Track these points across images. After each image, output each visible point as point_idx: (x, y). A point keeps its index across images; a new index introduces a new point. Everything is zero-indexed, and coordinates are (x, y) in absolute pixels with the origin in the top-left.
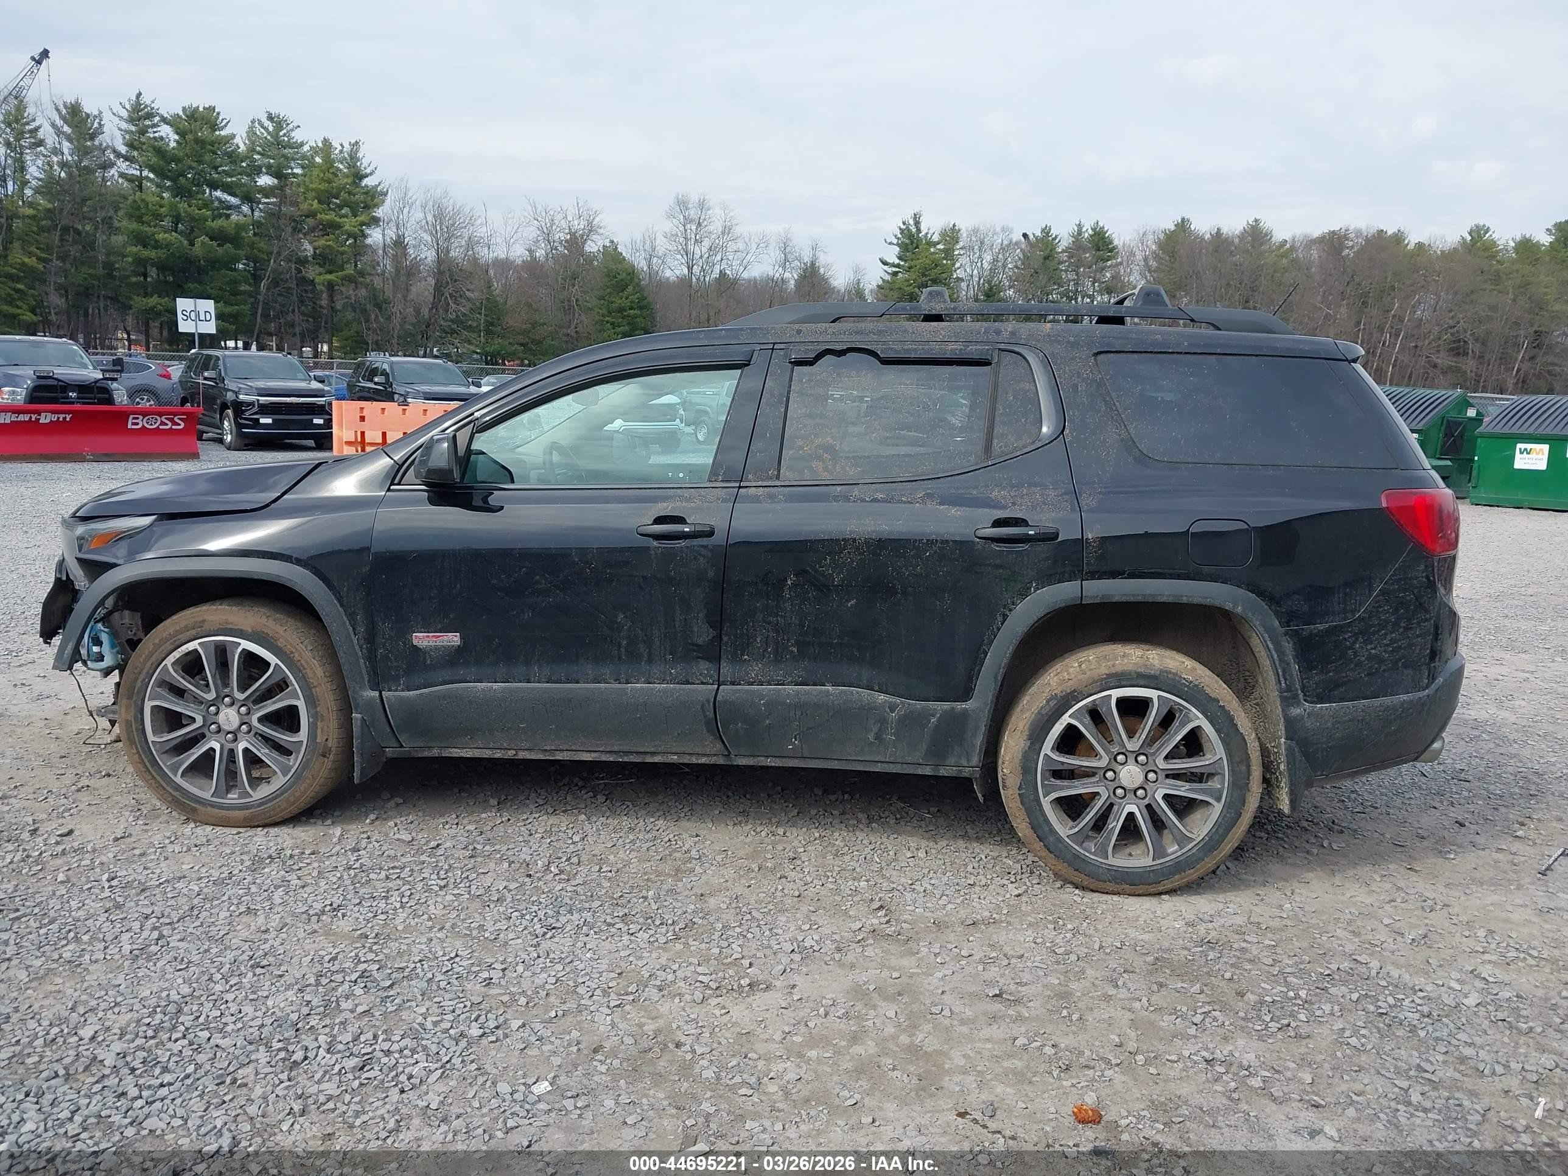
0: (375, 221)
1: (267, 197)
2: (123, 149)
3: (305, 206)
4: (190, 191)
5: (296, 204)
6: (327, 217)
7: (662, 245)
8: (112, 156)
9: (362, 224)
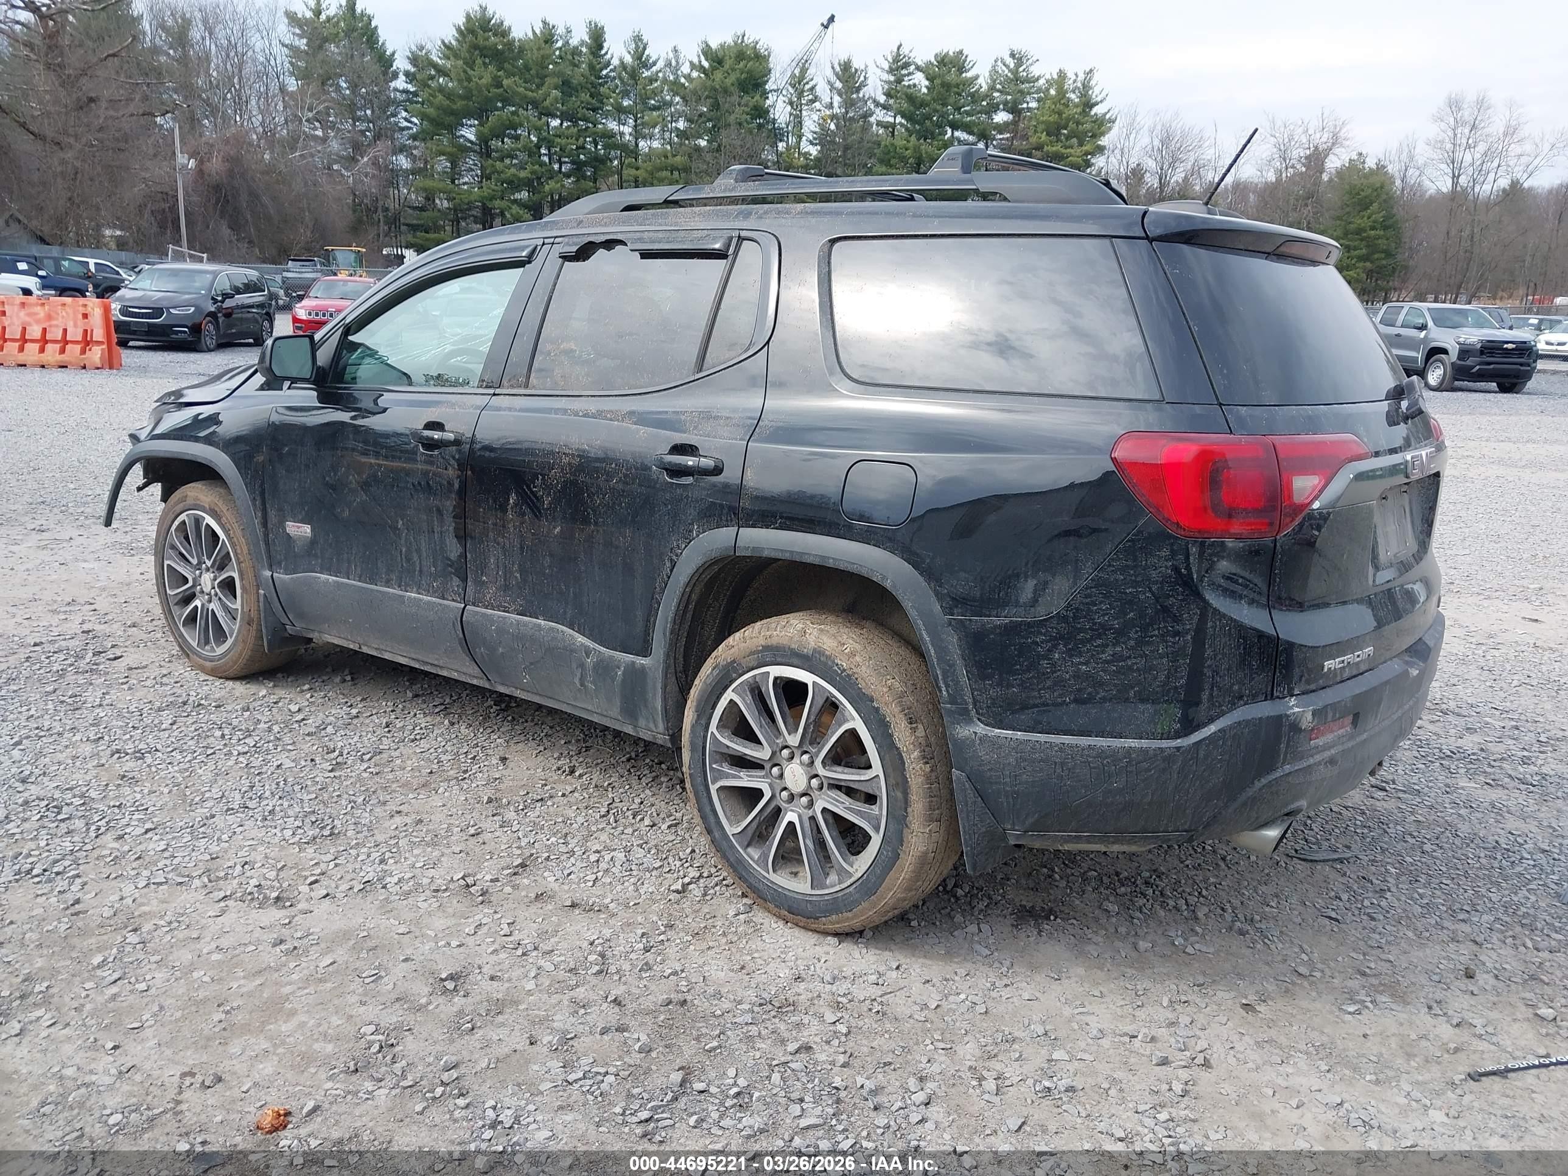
0: (1101, 150)
1: (1001, 134)
2: (882, 99)
3: (1033, 140)
4: (932, 134)
5: (1025, 137)
6: (1054, 149)
7: (1423, 152)
8: (872, 107)
9: (1086, 154)
